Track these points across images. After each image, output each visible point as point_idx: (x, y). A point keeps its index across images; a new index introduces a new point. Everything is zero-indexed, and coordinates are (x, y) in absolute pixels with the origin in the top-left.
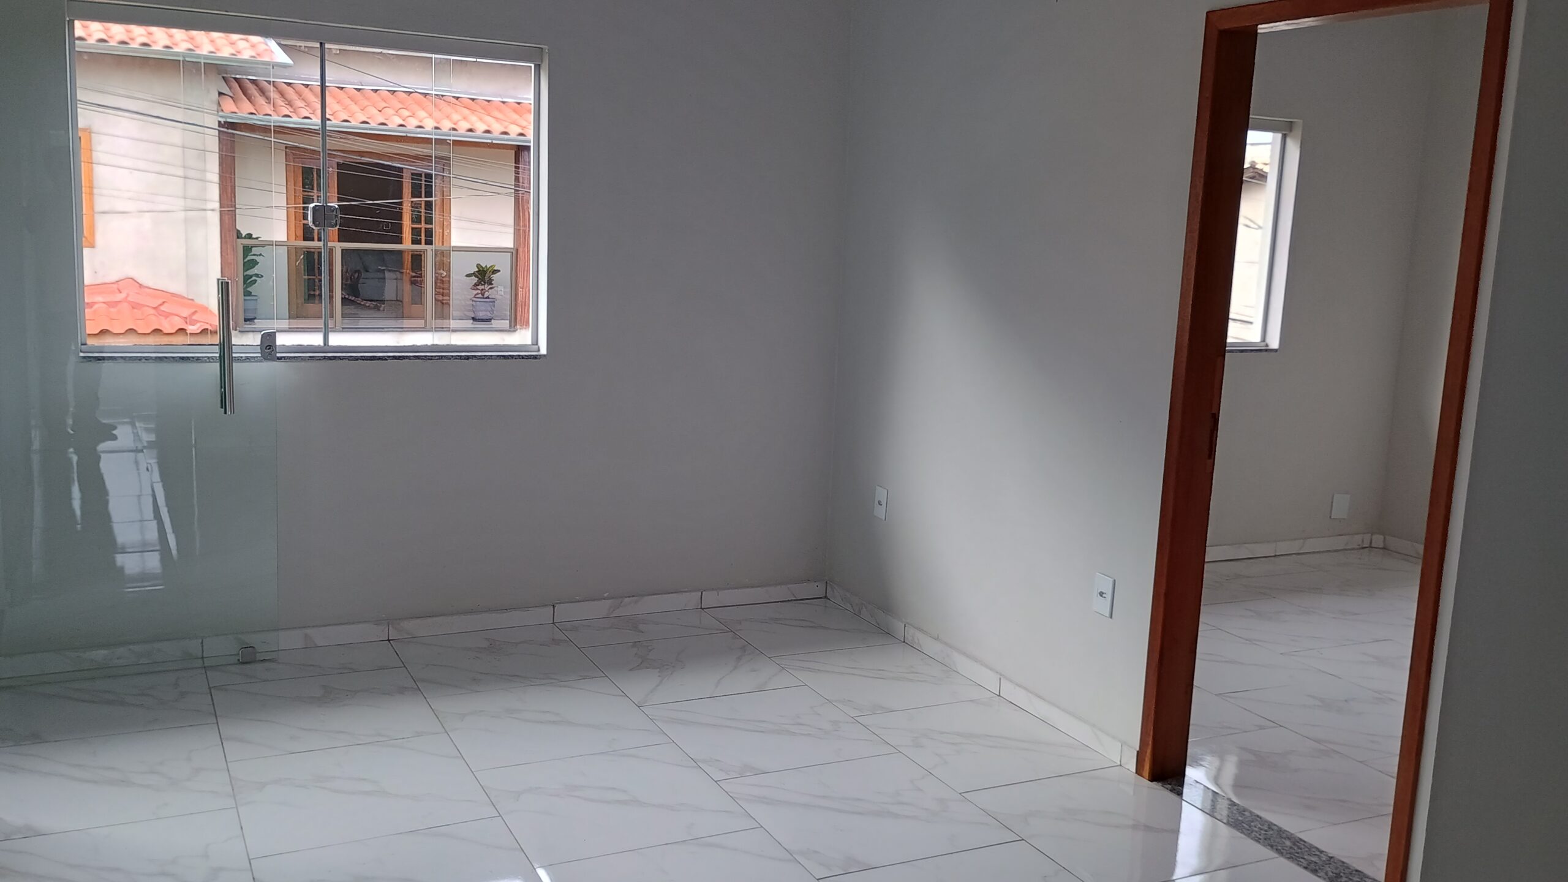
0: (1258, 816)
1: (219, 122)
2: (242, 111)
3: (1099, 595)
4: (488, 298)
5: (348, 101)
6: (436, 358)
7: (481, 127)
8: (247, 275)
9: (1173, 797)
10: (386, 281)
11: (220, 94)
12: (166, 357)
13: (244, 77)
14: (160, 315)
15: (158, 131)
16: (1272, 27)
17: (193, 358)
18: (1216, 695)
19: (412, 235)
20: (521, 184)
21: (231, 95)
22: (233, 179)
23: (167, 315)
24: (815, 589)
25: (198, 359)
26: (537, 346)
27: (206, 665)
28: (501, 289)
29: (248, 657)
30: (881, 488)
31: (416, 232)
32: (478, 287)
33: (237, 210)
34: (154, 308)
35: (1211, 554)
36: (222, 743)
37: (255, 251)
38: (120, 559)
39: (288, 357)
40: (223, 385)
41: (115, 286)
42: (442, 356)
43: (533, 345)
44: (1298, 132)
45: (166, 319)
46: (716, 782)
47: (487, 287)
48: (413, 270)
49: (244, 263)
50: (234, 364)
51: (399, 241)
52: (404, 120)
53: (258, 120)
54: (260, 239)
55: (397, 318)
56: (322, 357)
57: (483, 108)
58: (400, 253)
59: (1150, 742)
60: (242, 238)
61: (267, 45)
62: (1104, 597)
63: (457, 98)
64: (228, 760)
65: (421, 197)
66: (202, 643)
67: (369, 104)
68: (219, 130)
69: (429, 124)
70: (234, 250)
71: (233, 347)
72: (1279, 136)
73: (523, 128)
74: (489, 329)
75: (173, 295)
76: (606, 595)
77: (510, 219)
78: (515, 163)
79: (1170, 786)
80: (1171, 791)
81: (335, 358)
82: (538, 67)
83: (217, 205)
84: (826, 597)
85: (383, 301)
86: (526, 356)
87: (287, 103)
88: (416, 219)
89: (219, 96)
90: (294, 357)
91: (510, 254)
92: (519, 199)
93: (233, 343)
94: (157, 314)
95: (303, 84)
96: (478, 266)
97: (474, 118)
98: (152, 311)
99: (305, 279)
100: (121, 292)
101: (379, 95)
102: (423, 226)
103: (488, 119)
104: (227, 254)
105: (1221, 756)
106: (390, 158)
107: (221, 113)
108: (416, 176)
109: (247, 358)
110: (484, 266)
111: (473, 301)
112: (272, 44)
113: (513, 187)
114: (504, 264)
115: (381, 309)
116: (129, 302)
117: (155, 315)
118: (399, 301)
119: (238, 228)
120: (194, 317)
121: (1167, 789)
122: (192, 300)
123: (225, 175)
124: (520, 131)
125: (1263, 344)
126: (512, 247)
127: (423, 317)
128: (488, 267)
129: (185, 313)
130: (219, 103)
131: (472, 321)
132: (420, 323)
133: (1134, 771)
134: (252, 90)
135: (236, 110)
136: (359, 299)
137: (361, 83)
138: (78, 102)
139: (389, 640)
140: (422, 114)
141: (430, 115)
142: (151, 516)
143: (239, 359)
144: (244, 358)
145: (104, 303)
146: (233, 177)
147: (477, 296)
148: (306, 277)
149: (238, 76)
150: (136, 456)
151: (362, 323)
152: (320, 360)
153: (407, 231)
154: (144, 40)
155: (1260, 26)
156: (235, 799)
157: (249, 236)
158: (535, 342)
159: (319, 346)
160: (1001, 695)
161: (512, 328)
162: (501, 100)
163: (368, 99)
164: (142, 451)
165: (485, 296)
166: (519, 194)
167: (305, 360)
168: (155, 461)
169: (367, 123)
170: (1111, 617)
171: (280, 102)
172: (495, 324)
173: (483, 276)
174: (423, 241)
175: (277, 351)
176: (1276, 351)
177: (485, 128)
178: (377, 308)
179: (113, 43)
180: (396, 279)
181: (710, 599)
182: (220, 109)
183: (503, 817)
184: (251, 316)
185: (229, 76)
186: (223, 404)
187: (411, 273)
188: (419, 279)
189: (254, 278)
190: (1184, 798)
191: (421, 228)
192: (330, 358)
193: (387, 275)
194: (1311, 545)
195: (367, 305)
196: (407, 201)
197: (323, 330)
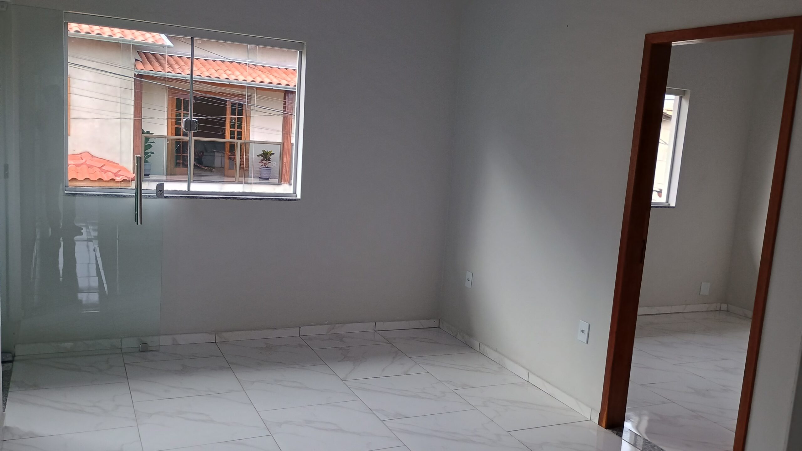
0: (661, 449)
1: (135, 74)
2: (147, 69)
3: (581, 332)
4: (268, 167)
5: (200, 66)
6: (245, 199)
7: (267, 81)
8: (146, 152)
9: (617, 437)
10: (216, 157)
11: (136, 60)
12: (108, 195)
13: (148, 52)
14: (102, 171)
15: (105, 78)
16: (679, 43)
17: (122, 195)
18: (640, 385)
19: (230, 134)
20: (286, 110)
21: (142, 61)
22: (141, 104)
23: (106, 172)
24: (433, 323)
25: (124, 196)
26: (295, 194)
27: (123, 352)
28: (274, 163)
29: (144, 349)
30: (469, 272)
31: (232, 133)
32: (263, 162)
33: (142, 119)
34: (99, 168)
35: (640, 311)
36: (131, 392)
37: (150, 140)
38: (81, 296)
39: (169, 196)
40: (136, 210)
41: (80, 156)
42: (247, 198)
43: (294, 193)
44: (688, 95)
45: (105, 173)
46: (382, 421)
47: (267, 162)
48: (230, 152)
49: (145, 146)
50: (142, 199)
51: (224, 137)
52: (228, 76)
53: (154, 74)
54: (153, 134)
55: (221, 176)
56: (186, 197)
57: (269, 71)
58: (224, 143)
59: (606, 409)
60: (145, 134)
61: (160, 36)
62: (584, 333)
63: (256, 65)
64: (133, 402)
65: (235, 115)
66: (121, 341)
67: (211, 67)
68: (134, 78)
69: (241, 78)
70: (140, 140)
71: (143, 190)
72: (678, 97)
73: (289, 81)
74: (268, 183)
75: (109, 161)
76: (326, 322)
77: (280, 128)
78: (284, 99)
79: (616, 432)
80: (616, 434)
81: (193, 197)
82: (301, 53)
83: (132, 117)
84: (439, 327)
85: (214, 167)
86: (290, 199)
87: (170, 66)
88: (233, 126)
89: (135, 61)
90: (173, 196)
91: (280, 145)
92: (285, 118)
93: (142, 189)
94: (100, 171)
95: (178, 56)
96: (263, 151)
97: (263, 76)
98: (98, 169)
99: (175, 155)
100: (82, 159)
101: (216, 62)
102: (236, 130)
103: (271, 76)
104: (137, 141)
105: (640, 416)
106: (221, 95)
107: (136, 70)
108: (233, 104)
109: (149, 196)
110: (266, 151)
111: (260, 169)
112: (163, 36)
113: (283, 112)
114: (276, 151)
115: (213, 171)
116: (87, 164)
117: (99, 171)
118: (222, 168)
119: (142, 128)
120: (119, 173)
121: (615, 433)
122: (118, 164)
123: (137, 101)
124: (287, 83)
125: (668, 204)
126: (281, 142)
127: (234, 176)
128: (268, 151)
129: (115, 171)
130: (135, 65)
131: (259, 179)
132: (233, 179)
133: (598, 423)
134: (152, 58)
135: (144, 69)
136: (202, 166)
137: (207, 57)
138: (68, 63)
139: (215, 342)
140: (237, 73)
141: (242, 74)
142: (95, 275)
143: (145, 197)
144: (147, 196)
145: (74, 164)
146: (141, 102)
147: (262, 166)
148: (176, 154)
149: (145, 51)
150: (88, 243)
151: (203, 178)
152: (186, 198)
153: (228, 132)
154: (99, 32)
155: (673, 43)
156: (137, 421)
157: (148, 132)
158: (295, 192)
159: (185, 191)
160: (529, 381)
161: (280, 183)
162: (278, 67)
163: (210, 65)
164: (91, 241)
165: (267, 166)
166: (285, 115)
167: (178, 198)
168: (97, 246)
169: (210, 77)
170: (587, 343)
171: (166, 65)
172: (271, 181)
173: (266, 156)
174: (236, 138)
175: (164, 193)
176: (674, 207)
177: (269, 81)
178: (211, 171)
179: (83, 33)
180: (221, 156)
181: (380, 326)
182: (135, 68)
183: (273, 435)
184: (147, 173)
185: (141, 51)
186: (136, 220)
187: (229, 153)
188: (233, 157)
189: (150, 154)
190: (623, 438)
191: (235, 131)
192: (191, 197)
193: (216, 154)
194: (689, 308)
195: (206, 169)
196: (228, 116)
197: (188, 181)
